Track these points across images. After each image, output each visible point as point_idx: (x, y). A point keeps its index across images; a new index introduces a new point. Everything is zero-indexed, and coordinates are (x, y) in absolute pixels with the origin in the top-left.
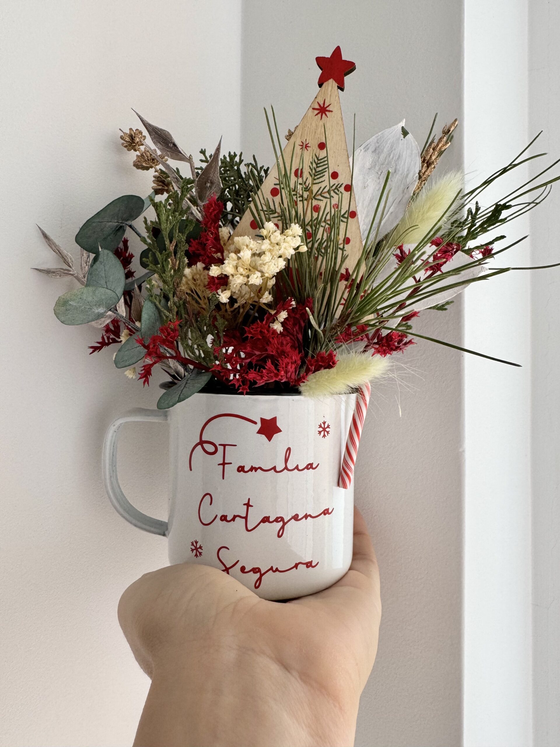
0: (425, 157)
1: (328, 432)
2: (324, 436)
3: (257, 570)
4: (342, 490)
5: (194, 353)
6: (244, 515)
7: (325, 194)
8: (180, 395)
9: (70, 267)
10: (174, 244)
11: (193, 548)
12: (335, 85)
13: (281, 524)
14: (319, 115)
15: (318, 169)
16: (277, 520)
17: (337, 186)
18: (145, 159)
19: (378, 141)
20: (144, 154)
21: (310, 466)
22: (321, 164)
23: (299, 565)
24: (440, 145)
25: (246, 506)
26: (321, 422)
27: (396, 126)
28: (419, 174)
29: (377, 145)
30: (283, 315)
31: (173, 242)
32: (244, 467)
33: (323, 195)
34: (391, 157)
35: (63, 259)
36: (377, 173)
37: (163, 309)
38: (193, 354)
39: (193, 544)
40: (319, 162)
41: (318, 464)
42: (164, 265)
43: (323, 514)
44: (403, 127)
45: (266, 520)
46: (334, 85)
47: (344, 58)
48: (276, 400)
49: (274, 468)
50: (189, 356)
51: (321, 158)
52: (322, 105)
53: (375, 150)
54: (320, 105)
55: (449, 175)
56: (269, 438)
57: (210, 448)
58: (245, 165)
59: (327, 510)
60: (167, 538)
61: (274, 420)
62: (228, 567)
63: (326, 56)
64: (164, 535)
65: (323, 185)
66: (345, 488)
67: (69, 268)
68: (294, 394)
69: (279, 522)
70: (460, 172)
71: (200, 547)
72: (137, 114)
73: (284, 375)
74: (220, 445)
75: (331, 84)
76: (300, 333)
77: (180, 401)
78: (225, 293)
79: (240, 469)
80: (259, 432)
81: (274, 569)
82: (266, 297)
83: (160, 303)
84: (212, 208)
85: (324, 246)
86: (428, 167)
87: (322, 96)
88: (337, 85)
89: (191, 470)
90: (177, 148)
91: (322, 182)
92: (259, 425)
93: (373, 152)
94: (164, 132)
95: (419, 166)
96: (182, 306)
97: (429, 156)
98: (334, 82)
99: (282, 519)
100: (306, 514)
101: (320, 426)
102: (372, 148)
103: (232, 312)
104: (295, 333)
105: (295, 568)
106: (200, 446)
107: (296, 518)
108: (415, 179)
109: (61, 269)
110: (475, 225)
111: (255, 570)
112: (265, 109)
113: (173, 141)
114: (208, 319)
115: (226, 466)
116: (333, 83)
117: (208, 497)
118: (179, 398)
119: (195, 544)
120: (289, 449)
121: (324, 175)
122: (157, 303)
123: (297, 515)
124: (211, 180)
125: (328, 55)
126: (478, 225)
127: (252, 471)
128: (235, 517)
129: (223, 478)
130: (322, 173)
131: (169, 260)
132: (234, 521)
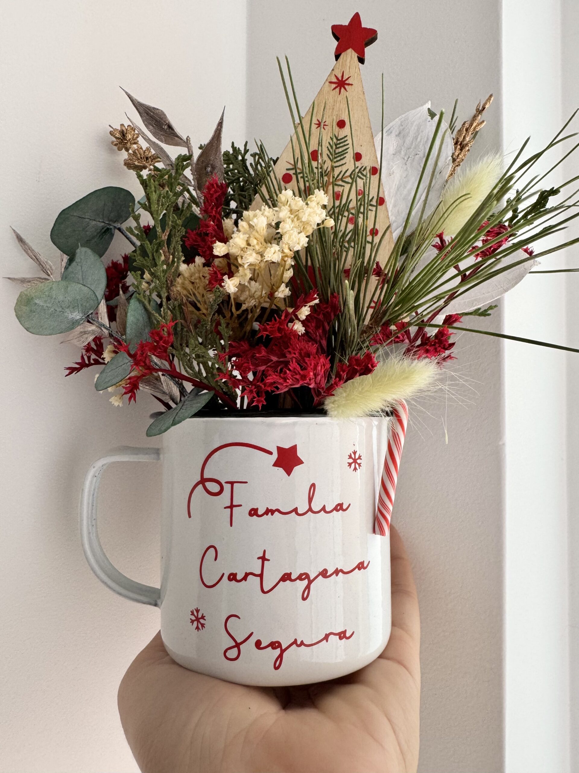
0: (458, 139)
1: (359, 465)
2: (355, 469)
3: (277, 644)
4: (378, 537)
5: (192, 368)
6: (258, 572)
7: (347, 179)
8: (175, 418)
9: (49, 275)
10: (167, 234)
11: (194, 618)
12: (355, 56)
13: (306, 582)
14: (338, 89)
15: (337, 151)
16: (300, 578)
17: (361, 169)
18: (138, 157)
19: (403, 124)
20: (137, 151)
21: (339, 507)
22: (341, 145)
23: (330, 636)
24: (475, 124)
25: (260, 560)
26: (351, 451)
27: (421, 108)
28: (452, 156)
29: (401, 128)
30: (305, 312)
31: (166, 231)
32: (257, 509)
33: (344, 180)
34: (419, 139)
35: (41, 266)
36: (404, 159)
37: (153, 312)
38: (191, 370)
39: (193, 614)
40: (338, 142)
41: (350, 505)
42: (155, 257)
43: (357, 569)
44: (429, 109)
45: (286, 577)
46: (353, 56)
47: (363, 26)
48: (294, 424)
49: (295, 510)
50: (186, 371)
51: (341, 137)
52: (340, 79)
53: (400, 133)
54: (337, 78)
55: (485, 159)
56: (289, 473)
57: (213, 487)
58: (251, 155)
59: (362, 563)
60: (159, 608)
61: (294, 448)
62: (239, 641)
63: (344, 24)
64: (156, 605)
65: (344, 168)
66: (383, 535)
67: (47, 277)
68: (317, 415)
69: (304, 579)
70: (499, 154)
71: (203, 617)
72: (126, 93)
73: (313, 379)
74: (227, 482)
75: (350, 54)
76: (324, 338)
77: (174, 424)
78: (232, 280)
79: (253, 512)
80: (276, 464)
81: (299, 643)
82: (283, 289)
83: (149, 304)
84: (214, 189)
85: (347, 239)
86: (461, 150)
87: (340, 68)
88: (356, 55)
89: (190, 516)
90: (173, 129)
91: (343, 165)
92: (275, 456)
93: (397, 136)
94: (157, 111)
95: (451, 148)
96: (177, 308)
97: (462, 137)
98: (353, 51)
99: (307, 576)
100: (337, 568)
101: (350, 457)
102: (395, 132)
103: (239, 316)
104: (318, 338)
105: (325, 641)
106: (200, 486)
107: (324, 574)
108: (447, 162)
109: (38, 278)
110: (517, 216)
111: (275, 645)
112: (278, 58)
113: (167, 122)
114: (210, 324)
115: (234, 509)
116: (352, 53)
117: (212, 550)
118: (173, 421)
119: (195, 613)
120: (313, 485)
121: (345, 157)
122: (146, 303)
123: (325, 571)
124: (212, 165)
125: (346, 22)
126: (520, 216)
127: (267, 515)
128: (247, 575)
129: (231, 525)
130: (343, 155)
131: (161, 251)
132: (246, 580)
